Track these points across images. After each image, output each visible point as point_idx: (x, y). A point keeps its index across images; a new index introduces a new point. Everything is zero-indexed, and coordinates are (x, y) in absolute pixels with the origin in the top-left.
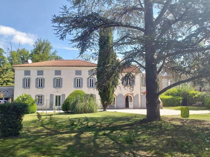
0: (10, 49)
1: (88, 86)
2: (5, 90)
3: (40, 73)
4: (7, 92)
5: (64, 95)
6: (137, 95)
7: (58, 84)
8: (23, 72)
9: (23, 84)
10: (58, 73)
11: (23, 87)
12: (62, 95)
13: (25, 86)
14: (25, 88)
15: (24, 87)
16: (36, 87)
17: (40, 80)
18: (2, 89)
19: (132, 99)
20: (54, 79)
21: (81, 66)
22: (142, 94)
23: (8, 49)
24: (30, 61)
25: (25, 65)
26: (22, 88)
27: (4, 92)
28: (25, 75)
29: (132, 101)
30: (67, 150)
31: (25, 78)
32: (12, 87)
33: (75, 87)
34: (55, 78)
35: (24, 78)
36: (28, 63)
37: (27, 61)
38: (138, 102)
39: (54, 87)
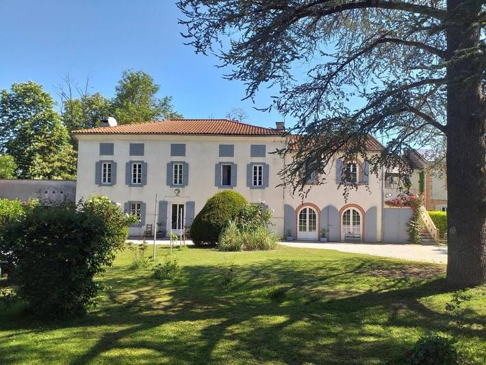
0: (68, 94)
1: (248, 184)
2: (57, 189)
3: (137, 149)
4: (62, 193)
5: (191, 205)
6: (373, 209)
7: (178, 176)
8: (97, 148)
9: (96, 175)
10: (178, 150)
11: (96, 183)
12: (188, 203)
13: (102, 181)
14: (100, 185)
15: (98, 182)
16: (128, 182)
17: (137, 166)
18: (50, 187)
19: (359, 219)
20: (170, 165)
21: (225, 134)
22: (386, 206)
23: (63, 94)
24: (112, 121)
25: (101, 130)
26: (94, 184)
27: (54, 192)
28: (100, 154)
29: (359, 223)
30: (200, 337)
31: (101, 162)
32: (71, 183)
33: (217, 184)
34: (172, 162)
35: (98, 161)
36: (108, 126)
37: (107, 121)
38: (376, 226)
39: (169, 183)
